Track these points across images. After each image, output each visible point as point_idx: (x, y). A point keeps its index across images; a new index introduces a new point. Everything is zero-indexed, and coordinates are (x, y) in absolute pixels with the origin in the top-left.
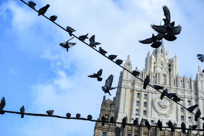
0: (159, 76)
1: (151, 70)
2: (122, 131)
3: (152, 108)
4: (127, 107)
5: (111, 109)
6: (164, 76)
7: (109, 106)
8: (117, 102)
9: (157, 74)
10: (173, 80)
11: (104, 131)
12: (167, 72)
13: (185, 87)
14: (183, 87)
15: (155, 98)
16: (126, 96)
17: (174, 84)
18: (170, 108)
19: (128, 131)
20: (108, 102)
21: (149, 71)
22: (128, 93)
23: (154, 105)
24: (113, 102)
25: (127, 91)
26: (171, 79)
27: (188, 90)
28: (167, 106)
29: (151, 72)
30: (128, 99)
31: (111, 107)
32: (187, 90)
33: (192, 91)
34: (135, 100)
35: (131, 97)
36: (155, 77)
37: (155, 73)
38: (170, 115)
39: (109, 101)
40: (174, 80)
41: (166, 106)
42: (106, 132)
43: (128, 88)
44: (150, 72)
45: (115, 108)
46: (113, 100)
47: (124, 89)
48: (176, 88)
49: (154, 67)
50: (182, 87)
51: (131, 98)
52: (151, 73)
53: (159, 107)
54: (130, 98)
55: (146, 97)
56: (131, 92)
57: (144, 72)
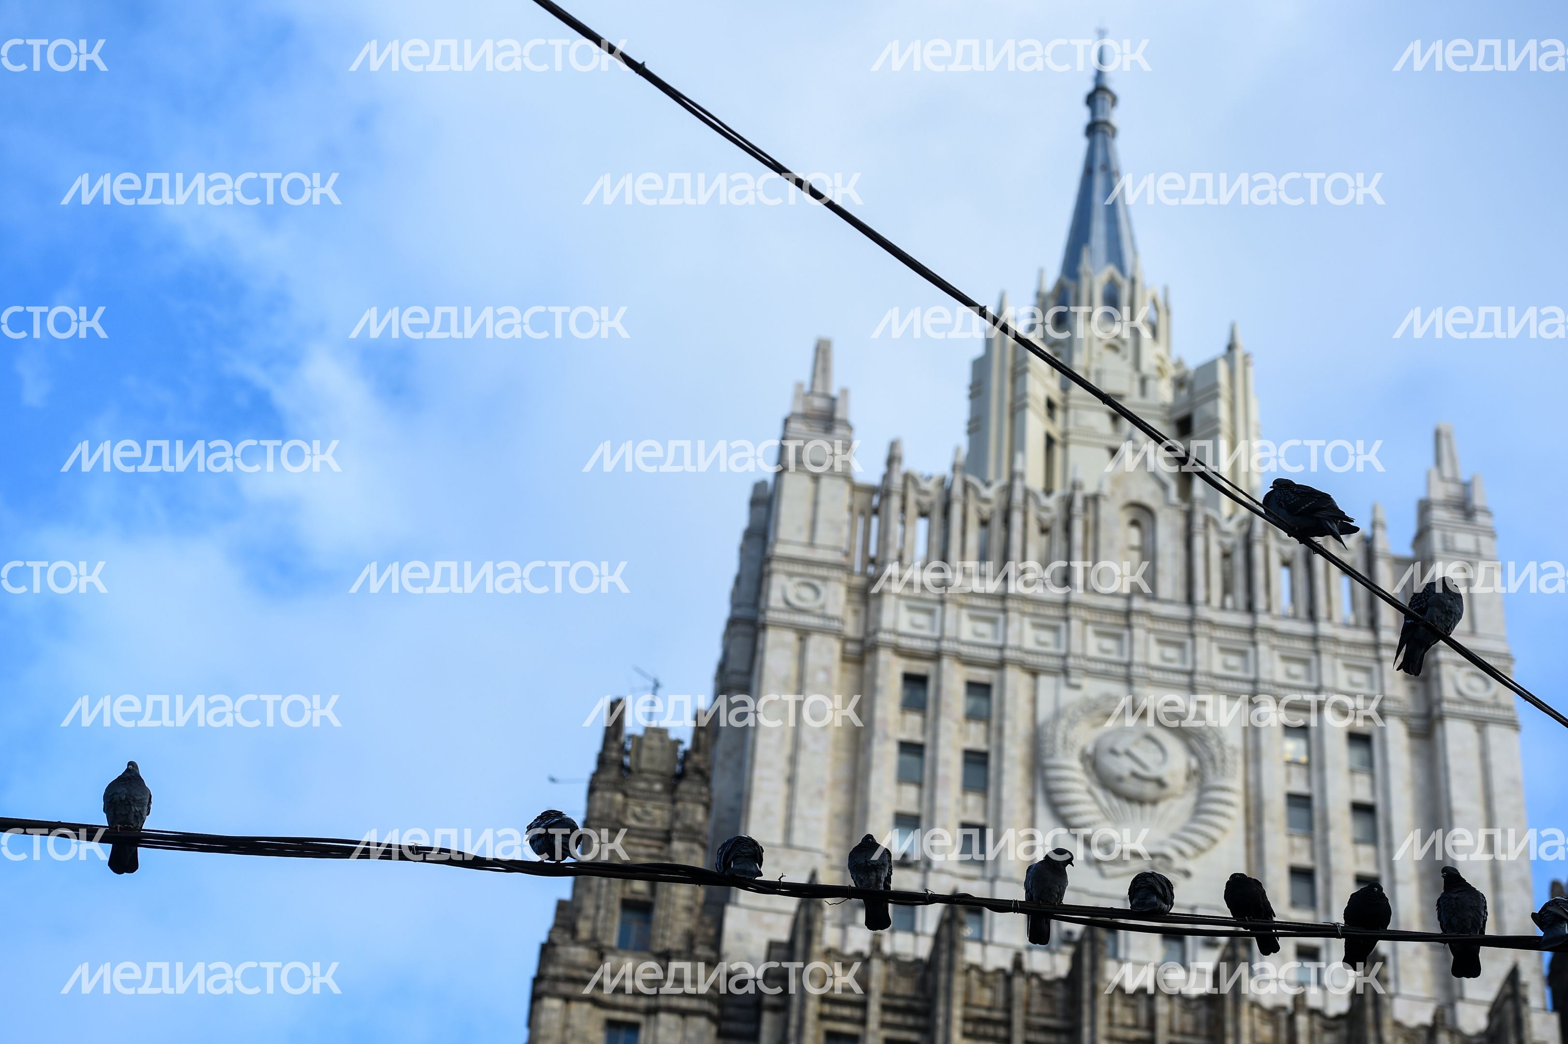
0: (1091, 517)
1: (1018, 467)
2: (775, 1009)
3: (1032, 802)
4: (820, 793)
5: (676, 815)
6: (1134, 523)
7: (658, 787)
8: (728, 755)
9: (1078, 503)
10: (1215, 552)
11: (619, 1015)
12: (1164, 486)
13: (1322, 611)
14: (1302, 612)
15: (1058, 715)
17: (1227, 589)
18: (1190, 799)
19: (827, 1009)
20: (645, 754)
21: (1004, 480)
22: (821, 676)
23: (1052, 773)
24: (696, 758)
25: (812, 657)
26: (1199, 543)
27: (1351, 644)
28: (1167, 779)
29: (1018, 484)
31: (674, 802)
32: (1336, 641)
33: (1383, 652)
34: (886, 737)
36: (1058, 530)
37: (1059, 490)
38: (1190, 866)
39: (655, 743)
40: (1226, 556)
41: (1160, 783)
42: (631, 1017)
43: (823, 631)
44: (1009, 489)
45: (708, 807)
46: (696, 740)
47: (790, 637)
48: (1243, 620)
49: (1050, 441)
50: (1295, 617)
52: (1018, 496)
53: (1099, 793)
55: (983, 703)
56: (849, 666)
57: (957, 490)
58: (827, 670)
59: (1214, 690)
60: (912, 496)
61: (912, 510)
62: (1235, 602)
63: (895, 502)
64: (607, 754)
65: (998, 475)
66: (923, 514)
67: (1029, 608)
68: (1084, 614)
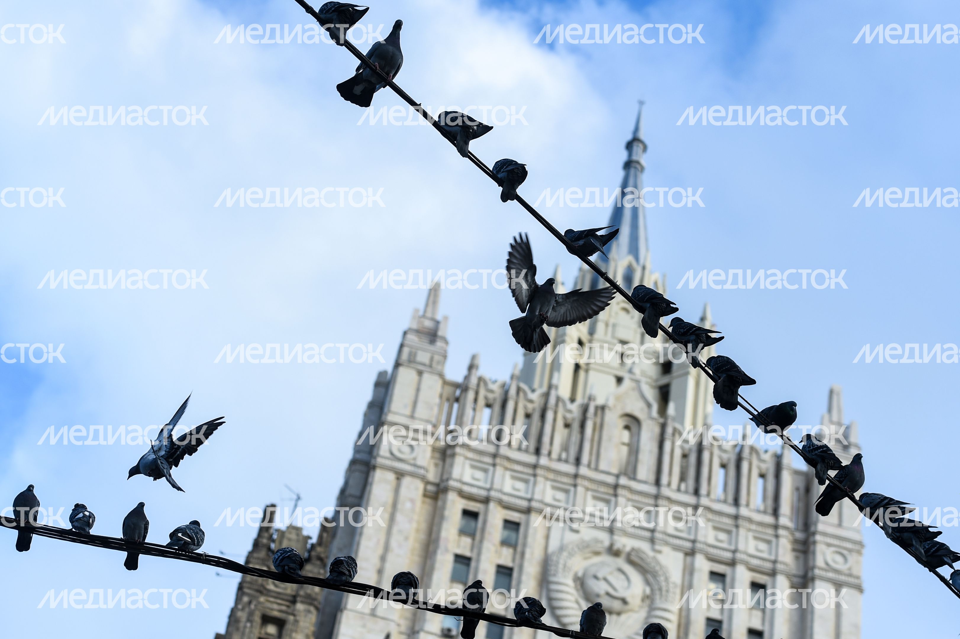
0: (598, 420)
1: (555, 381)
6: (627, 427)
8: (340, 550)
9: (591, 410)
10: (678, 453)
12: (649, 405)
13: (743, 501)
14: (730, 499)
15: (562, 549)
16: (399, 517)
17: (683, 478)
20: (285, 543)
21: (544, 389)
22: (408, 505)
23: (553, 587)
24: (319, 549)
25: (404, 491)
26: (667, 445)
27: (761, 524)
28: (629, 599)
29: (553, 393)
30: (406, 538)
32: (750, 520)
33: (781, 532)
34: (447, 550)
35: (424, 526)
36: (576, 426)
37: (580, 399)
39: (293, 536)
40: (685, 456)
41: (624, 601)
43: (413, 475)
44: (547, 395)
46: (320, 537)
47: (391, 476)
48: (691, 499)
49: (577, 367)
50: (725, 501)
51: (422, 536)
52: (552, 401)
54: (417, 531)
55: (513, 535)
56: (428, 500)
57: (513, 392)
58: (412, 501)
59: (667, 543)
60: (482, 392)
61: (481, 401)
62: (687, 487)
63: (471, 395)
64: (260, 540)
65: (541, 386)
66: (488, 406)
67: (551, 476)
68: (586, 483)
